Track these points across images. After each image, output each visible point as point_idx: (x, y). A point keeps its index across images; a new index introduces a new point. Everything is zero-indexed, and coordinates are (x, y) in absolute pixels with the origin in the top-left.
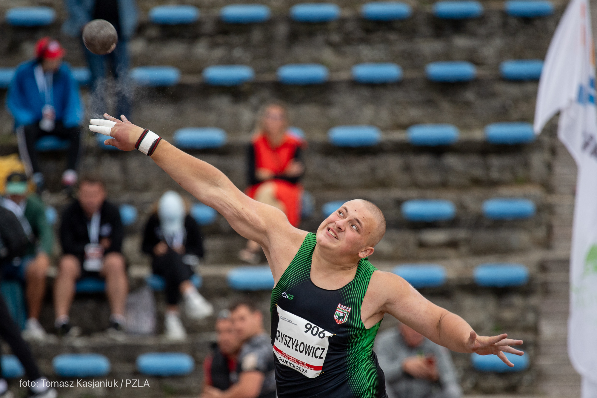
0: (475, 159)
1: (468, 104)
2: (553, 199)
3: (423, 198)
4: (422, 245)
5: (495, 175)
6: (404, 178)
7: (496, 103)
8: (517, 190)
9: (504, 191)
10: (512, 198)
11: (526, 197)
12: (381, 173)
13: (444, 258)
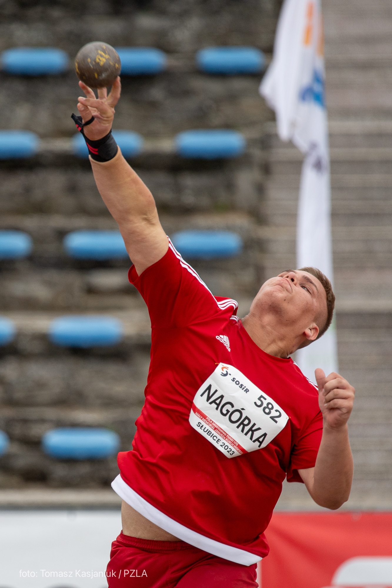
0: (162, 178)
1: (153, 105)
2: (265, 232)
3: (93, 229)
4: (91, 291)
5: (189, 199)
6: (68, 202)
7: (191, 104)
8: (217, 220)
9: (201, 220)
10: (210, 230)
11: (229, 229)
12: (38, 195)
13: (119, 308)
